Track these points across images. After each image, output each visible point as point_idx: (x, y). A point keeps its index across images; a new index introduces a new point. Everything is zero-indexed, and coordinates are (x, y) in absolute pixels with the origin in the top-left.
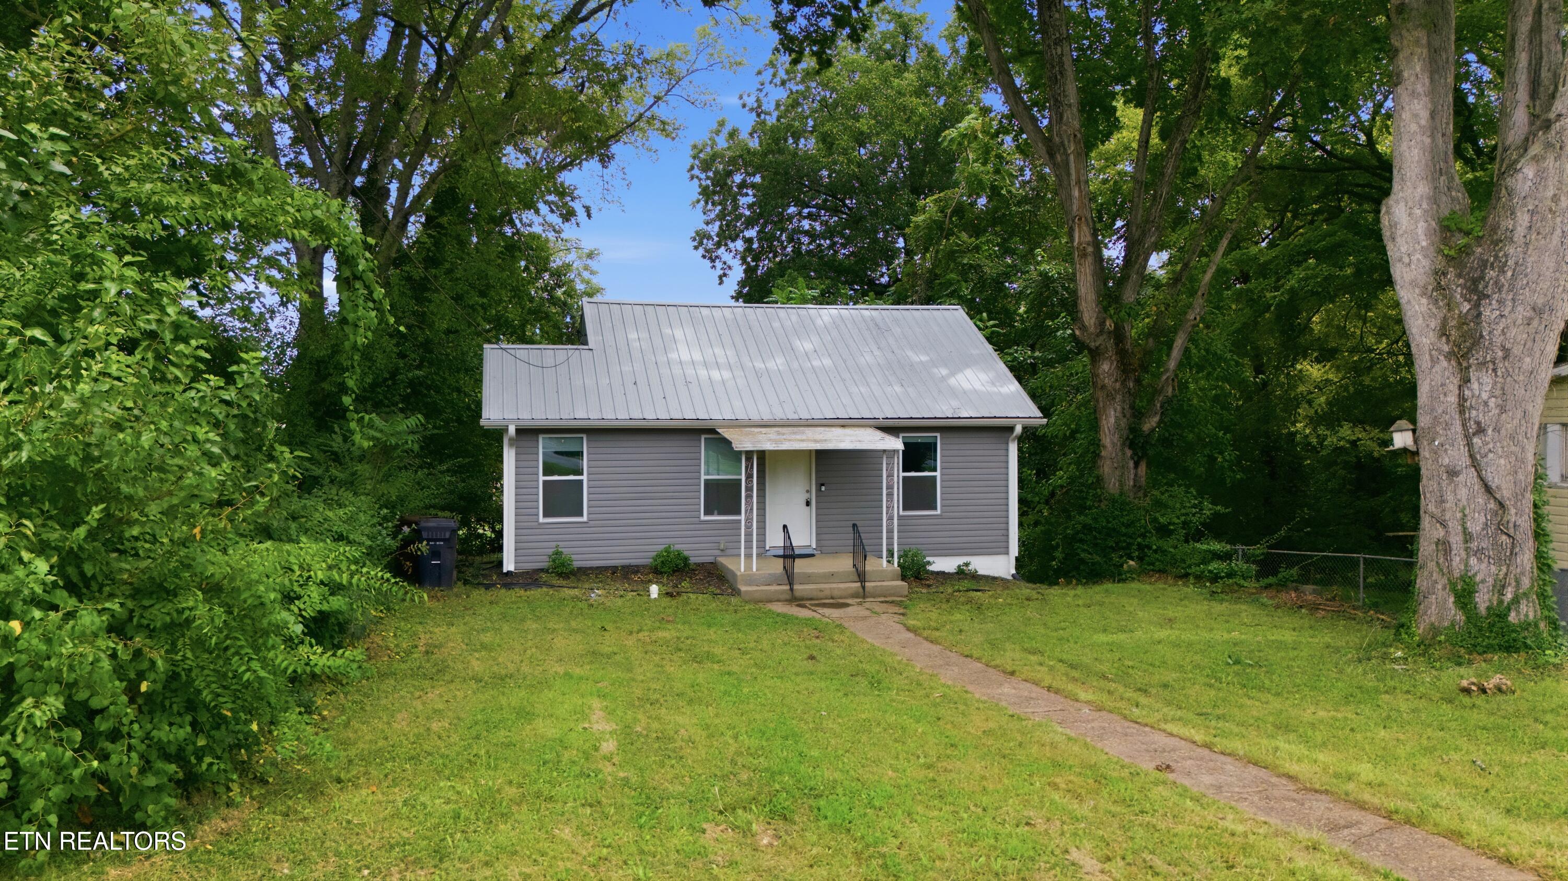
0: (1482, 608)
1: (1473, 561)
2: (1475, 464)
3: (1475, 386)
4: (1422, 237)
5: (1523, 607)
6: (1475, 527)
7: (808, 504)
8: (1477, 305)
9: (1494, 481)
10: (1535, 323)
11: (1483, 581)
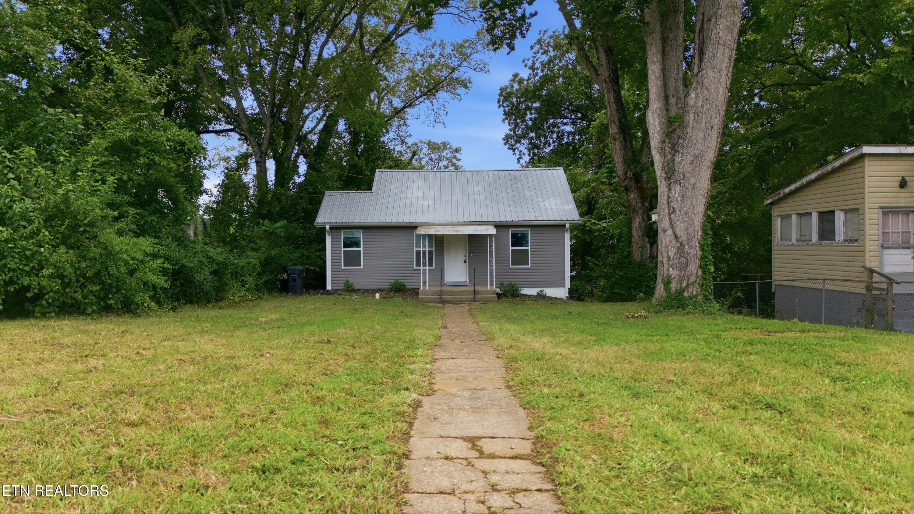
0: (673, 291)
1: (671, 269)
2: (672, 226)
3: (673, 192)
4: (657, 126)
5: (690, 290)
6: (672, 254)
7: (465, 262)
8: (673, 156)
9: (679, 233)
10: (695, 162)
11: (674, 278)
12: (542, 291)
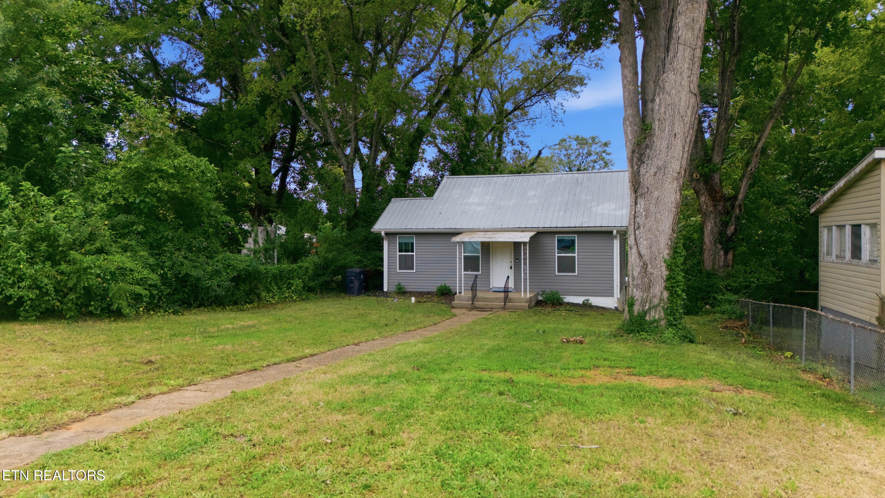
0: (636, 313)
1: (635, 290)
2: (637, 244)
3: (639, 206)
4: (630, 135)
5: (653, 313)
6: (636, 274)
7: (511, 268)
8: (639, 167)
9: (643, 252)
10: (658, 174)
11: (637, 300)
12: (587, 300)
